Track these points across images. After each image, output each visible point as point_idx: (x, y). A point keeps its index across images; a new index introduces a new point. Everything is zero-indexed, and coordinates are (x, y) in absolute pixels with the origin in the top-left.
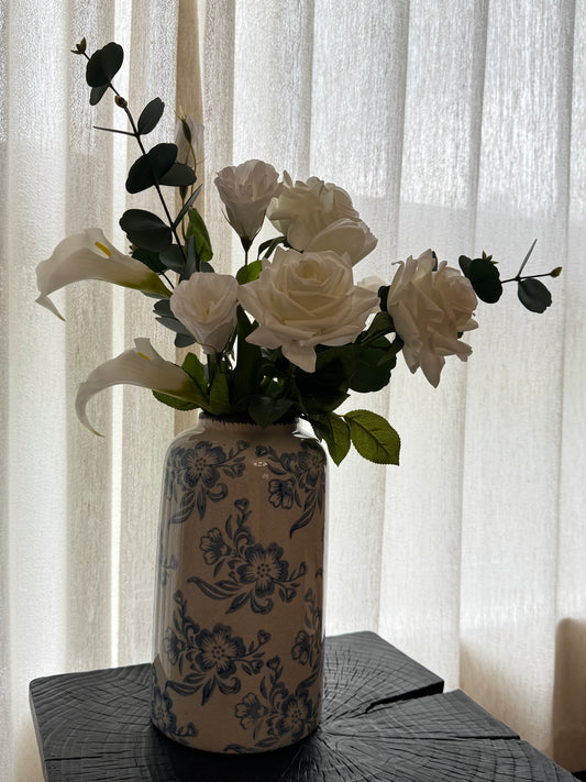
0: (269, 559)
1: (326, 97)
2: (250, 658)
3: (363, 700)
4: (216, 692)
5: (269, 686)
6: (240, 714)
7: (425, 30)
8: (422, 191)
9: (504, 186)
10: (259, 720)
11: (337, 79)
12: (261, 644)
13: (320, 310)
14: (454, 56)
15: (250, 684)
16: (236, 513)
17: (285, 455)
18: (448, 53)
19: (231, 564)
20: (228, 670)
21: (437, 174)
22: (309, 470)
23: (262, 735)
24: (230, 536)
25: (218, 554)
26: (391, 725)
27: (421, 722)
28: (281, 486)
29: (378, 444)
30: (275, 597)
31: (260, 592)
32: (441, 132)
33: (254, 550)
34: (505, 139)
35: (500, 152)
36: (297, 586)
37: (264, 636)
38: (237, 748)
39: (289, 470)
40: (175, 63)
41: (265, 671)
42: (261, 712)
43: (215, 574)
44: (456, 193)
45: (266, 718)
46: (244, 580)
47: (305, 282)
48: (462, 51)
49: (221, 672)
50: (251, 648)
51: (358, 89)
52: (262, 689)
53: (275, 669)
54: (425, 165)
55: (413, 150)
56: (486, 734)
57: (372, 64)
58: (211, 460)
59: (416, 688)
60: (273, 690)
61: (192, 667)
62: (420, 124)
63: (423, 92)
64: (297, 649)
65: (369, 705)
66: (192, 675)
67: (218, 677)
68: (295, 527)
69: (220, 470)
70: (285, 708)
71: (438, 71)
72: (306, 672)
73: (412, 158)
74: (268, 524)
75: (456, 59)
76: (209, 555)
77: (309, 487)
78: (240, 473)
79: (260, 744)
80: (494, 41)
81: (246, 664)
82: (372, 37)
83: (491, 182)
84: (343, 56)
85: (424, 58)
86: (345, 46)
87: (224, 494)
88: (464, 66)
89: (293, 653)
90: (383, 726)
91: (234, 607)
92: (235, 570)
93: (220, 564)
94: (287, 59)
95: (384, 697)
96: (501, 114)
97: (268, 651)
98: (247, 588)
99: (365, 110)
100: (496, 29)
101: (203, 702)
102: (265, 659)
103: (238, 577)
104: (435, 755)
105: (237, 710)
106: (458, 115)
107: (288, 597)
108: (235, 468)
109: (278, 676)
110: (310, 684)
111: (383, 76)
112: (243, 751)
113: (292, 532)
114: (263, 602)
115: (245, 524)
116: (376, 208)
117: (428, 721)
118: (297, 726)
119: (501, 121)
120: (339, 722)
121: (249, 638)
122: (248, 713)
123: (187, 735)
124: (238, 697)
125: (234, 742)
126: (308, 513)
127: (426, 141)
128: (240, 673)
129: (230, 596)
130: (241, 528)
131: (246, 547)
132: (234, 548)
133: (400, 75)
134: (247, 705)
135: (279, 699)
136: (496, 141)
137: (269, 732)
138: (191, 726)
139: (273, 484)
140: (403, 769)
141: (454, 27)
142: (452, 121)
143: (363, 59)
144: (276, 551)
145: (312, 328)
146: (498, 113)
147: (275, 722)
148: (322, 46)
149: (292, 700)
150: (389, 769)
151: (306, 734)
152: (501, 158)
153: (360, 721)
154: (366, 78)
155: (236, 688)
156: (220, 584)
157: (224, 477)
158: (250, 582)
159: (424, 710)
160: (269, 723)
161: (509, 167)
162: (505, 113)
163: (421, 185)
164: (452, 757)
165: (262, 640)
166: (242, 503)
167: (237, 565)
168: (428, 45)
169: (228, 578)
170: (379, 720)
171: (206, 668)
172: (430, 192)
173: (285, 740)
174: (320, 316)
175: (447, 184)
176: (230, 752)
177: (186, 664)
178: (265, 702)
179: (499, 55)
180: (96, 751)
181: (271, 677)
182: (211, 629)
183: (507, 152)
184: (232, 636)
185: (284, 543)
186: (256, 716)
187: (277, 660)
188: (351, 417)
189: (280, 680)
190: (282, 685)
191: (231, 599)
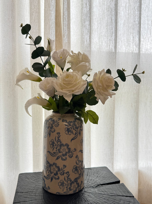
0: (66, 147)
1: (97, 28)
2: (61, 171)
3: (96, 184)
4: (54, 179)
5: (66, 179)
6: (59, 185)
7: (125, 7)
8: (125, 50)
9: (149, 47)
10: (64, 187)
11: (100, 23)
12: (64, 168)
13: (70, 86)
14: (132, 13)
15: (62, 178)
16: (57, 136)
17: (69, 122)
18: (131, 13)
19: (56, 148)
20: (56, 174)
21: (129, 45)
22: (76, 125)
23: (65, 190)
24: (56, 141)
25: (53, 146)
26: (101, 191)
27: (109, 191)
28: (68, 129)
29: (94, 119)
30: (67, 157)
31: (63, 155)
32: (129, 34)
33: (62, 145)
34: (149, 34)
35: (148, 37)
36: (73, 154)
37: (65, 166)
38: (59, 193)
39: (70, 125)
40: (55, 24)
41: (65, 175)
42: (65, 185)
43: (53, 150)
44: (133, 50)
45: (66, 186)
46: (59, 152)
47: (66, 79)
48: (134, 12)
49: (55, 174)
50: (61, 169)
51: (105, 25)
52: (65, 179)
53: (68, 174)
54: (126, 42)
55: (123, 39)
56: (125, 195)
57: (108, 18)
58: (52, 123)
59: (112, 182)
60: (67, 180)
61: (49, 173)
62: (124, 32)
63: (125, 23)
64: (74, 170)
65: (97, 185)
66: (49, 175)
67: (54, 175)
68: (72, 139)
69: (53, 125)
70: (71, 184)
71: (128, 18)
72: (77, 176)
73: (122, 41)
74: (65, 139)
75: (133, 14)
76: (51, 146)
77: (76, 129)
78: (58, 126)
79: (65, 193)
80: (146, 7)
81: (61, 173)
82: (108, 11)
83: (146, 46)
84: (101, 17)
85: (125, 14)
86: (101, 14)
87: (54, 131)
88: (135, 16)
89: (73, 171)
90: (98, 191)
91: (57, 159)
92: (57, 150)
93: (54, 148)
94: (84, 19)
95: (102, 184)
96: (148, 27)
97: (66, 170)
98: (60, 154)
99: (107, 30)
100: (146, 4)
101: (51, 182)
102: (65, 172)
103: (58, 151)
104: (109, 199)
105: (59, 184)
106: (133, 29)
107: (71, 157)
108: (57, 125)
109: (69, 176)
110: (78, 179)
111: (111, 21)
112: (61, 194)
113: (71, 141)
114: (64, 158)
115: (59, 138)
116: (110, 56)
117: (111, 191)
118: (74, 189)
119: (148, 29)
120: (88, 189)
121: (61, 167)
122: (61, 185)
123: (48, 189)
124: (59, 181)
125: (58, 192)
126: (76, 136)
127: (126, 36)
128: (59, 175)
129: (56, 156)
130: (58, 140)
131: (60, 144)
132: (57, 144)
133: (115, 20)
134: (61, 183)
135: (69, 182)
136: (147, 35)
137: (67, 190)
138: (49, 187)
139: (66, 129)
140: (99, 202)
141: (132, 6)
142: (132, 31)
143: (106, 17)
144: (67, 145)
145: (68, 91)
146: (147, 27)
147: (68, 187)
148: (96, 14)
149: (73, 182)
150: (95, 202)
151: (77, 191)
152: (148, 39)
153: (93, 189)
154: (107, 22)
155: (58, 178)
156: (54, 153)
157: (54, 127)
158: (61, 153)
159: (111, 188)
160: (67, 188)
161: (150, 41)
162: (149, 27)
163: (125, 48)
164: (113, 200)
165: (64, 167)
166: (58, 133)
167: (58, 149)
168: (126, 11)
169: (55, 152)
170: (98, 189)
171: (51, 173)
172: (127, 50)
173: (71, 192)
174: (71, 88)
175: (131, 47)
176: (57, 194)
177: (47, 172)
178: (65, 182)
179: (147, 11)
180: (27, 191)
181: (67, 177)
182: (52, 164)
183: (150, 37)
184: (57, 166)
185: (69, 143)
186: (63, 186)
187: (68, 172)
188: (88, 112)
189: (69, 177)
190: (70, 178)
191: (56, 157)
